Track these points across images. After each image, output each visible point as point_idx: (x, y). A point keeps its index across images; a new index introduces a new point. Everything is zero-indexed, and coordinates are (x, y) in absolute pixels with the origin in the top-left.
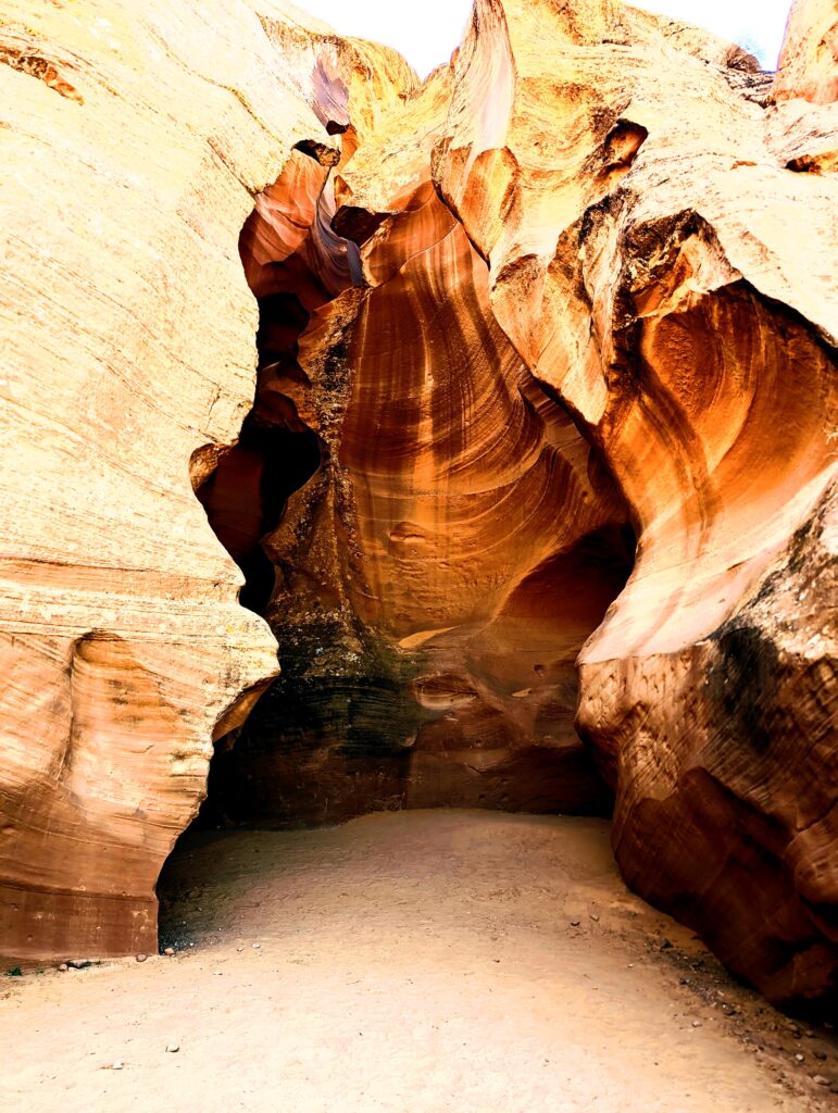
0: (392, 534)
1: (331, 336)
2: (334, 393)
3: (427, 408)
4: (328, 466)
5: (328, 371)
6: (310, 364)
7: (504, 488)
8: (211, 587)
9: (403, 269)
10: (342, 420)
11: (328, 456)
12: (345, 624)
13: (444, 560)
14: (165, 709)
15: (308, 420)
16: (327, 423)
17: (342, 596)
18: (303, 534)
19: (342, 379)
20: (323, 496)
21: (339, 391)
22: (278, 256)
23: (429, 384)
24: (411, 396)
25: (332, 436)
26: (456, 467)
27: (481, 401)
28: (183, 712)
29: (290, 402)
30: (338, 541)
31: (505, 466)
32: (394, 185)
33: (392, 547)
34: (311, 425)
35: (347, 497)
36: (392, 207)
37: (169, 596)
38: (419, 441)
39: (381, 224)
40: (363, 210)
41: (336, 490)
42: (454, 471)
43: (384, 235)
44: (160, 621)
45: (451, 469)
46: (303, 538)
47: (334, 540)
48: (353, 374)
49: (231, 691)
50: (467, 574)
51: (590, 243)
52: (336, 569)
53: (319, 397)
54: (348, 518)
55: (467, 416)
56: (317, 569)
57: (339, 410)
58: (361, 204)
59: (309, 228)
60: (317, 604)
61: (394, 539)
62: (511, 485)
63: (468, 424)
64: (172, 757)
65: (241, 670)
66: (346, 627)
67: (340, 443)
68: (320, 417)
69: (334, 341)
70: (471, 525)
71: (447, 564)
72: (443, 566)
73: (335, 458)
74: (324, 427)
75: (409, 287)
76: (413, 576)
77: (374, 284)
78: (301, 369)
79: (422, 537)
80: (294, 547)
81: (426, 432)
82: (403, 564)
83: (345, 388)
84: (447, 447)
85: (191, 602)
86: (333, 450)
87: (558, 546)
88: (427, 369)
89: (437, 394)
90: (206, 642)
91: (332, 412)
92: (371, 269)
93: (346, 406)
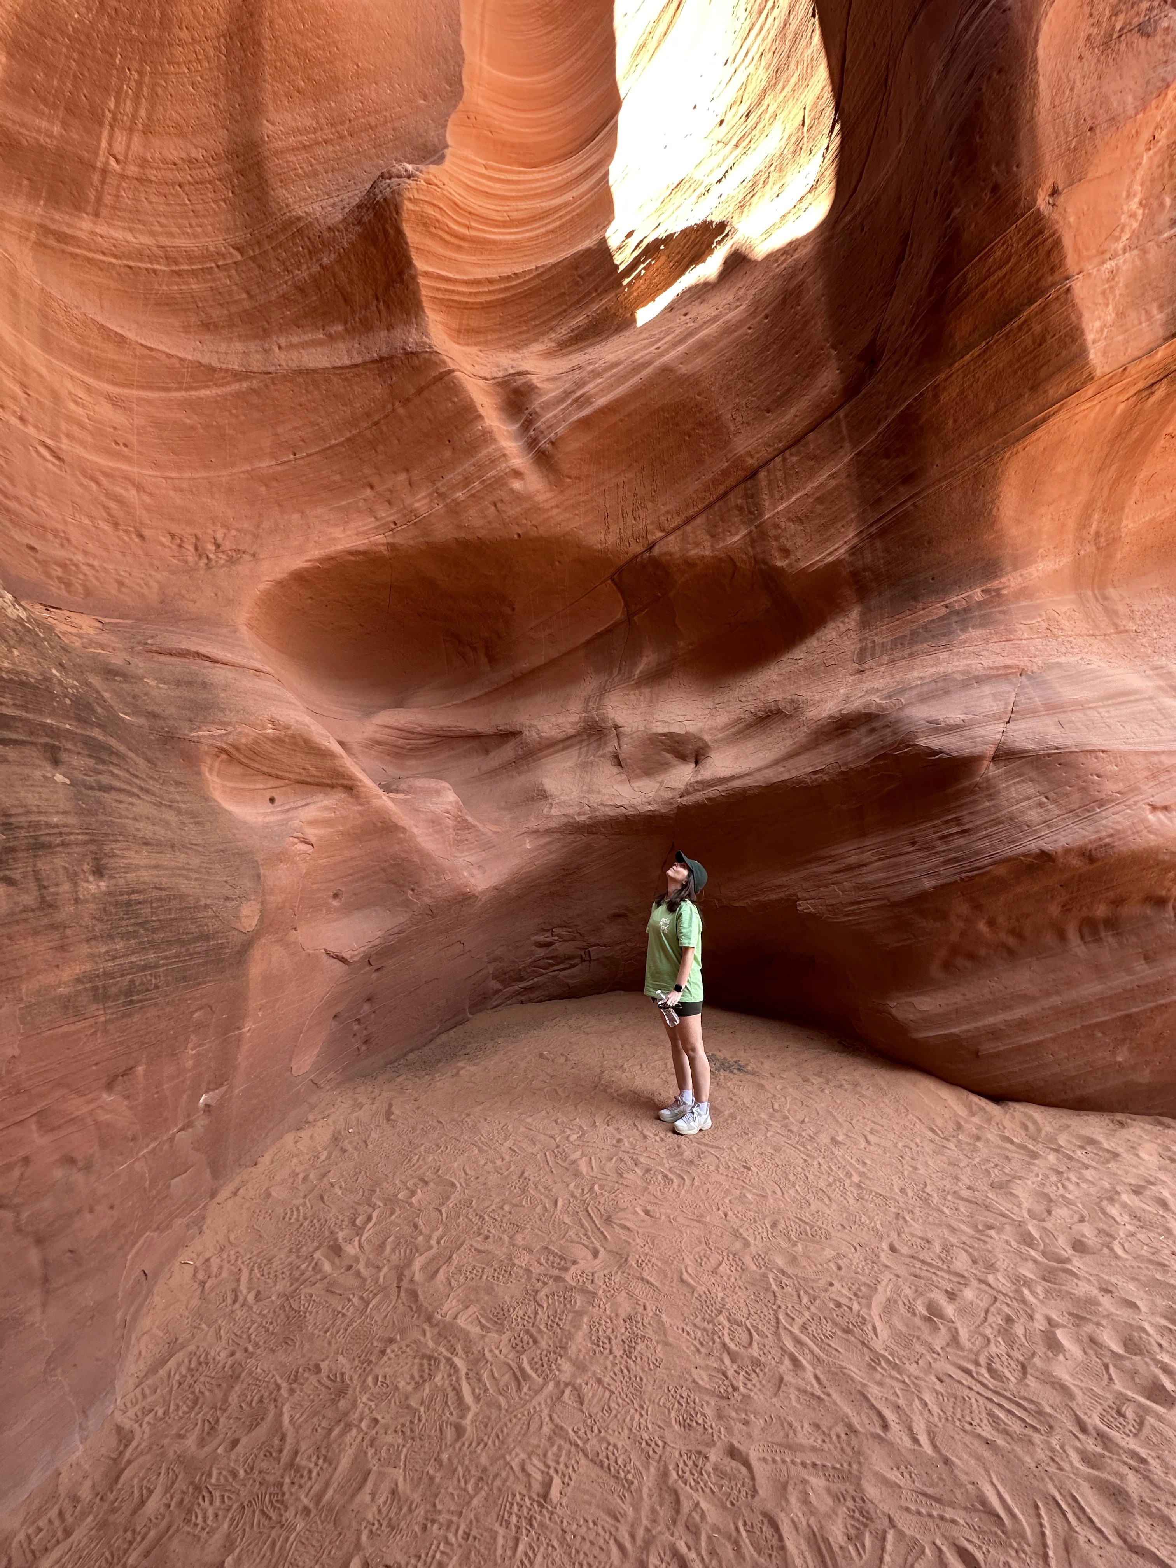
7: (213, 369)
31: (208, 326)
50: (113, 505)
62: (238, 376)
87: (380, 539)
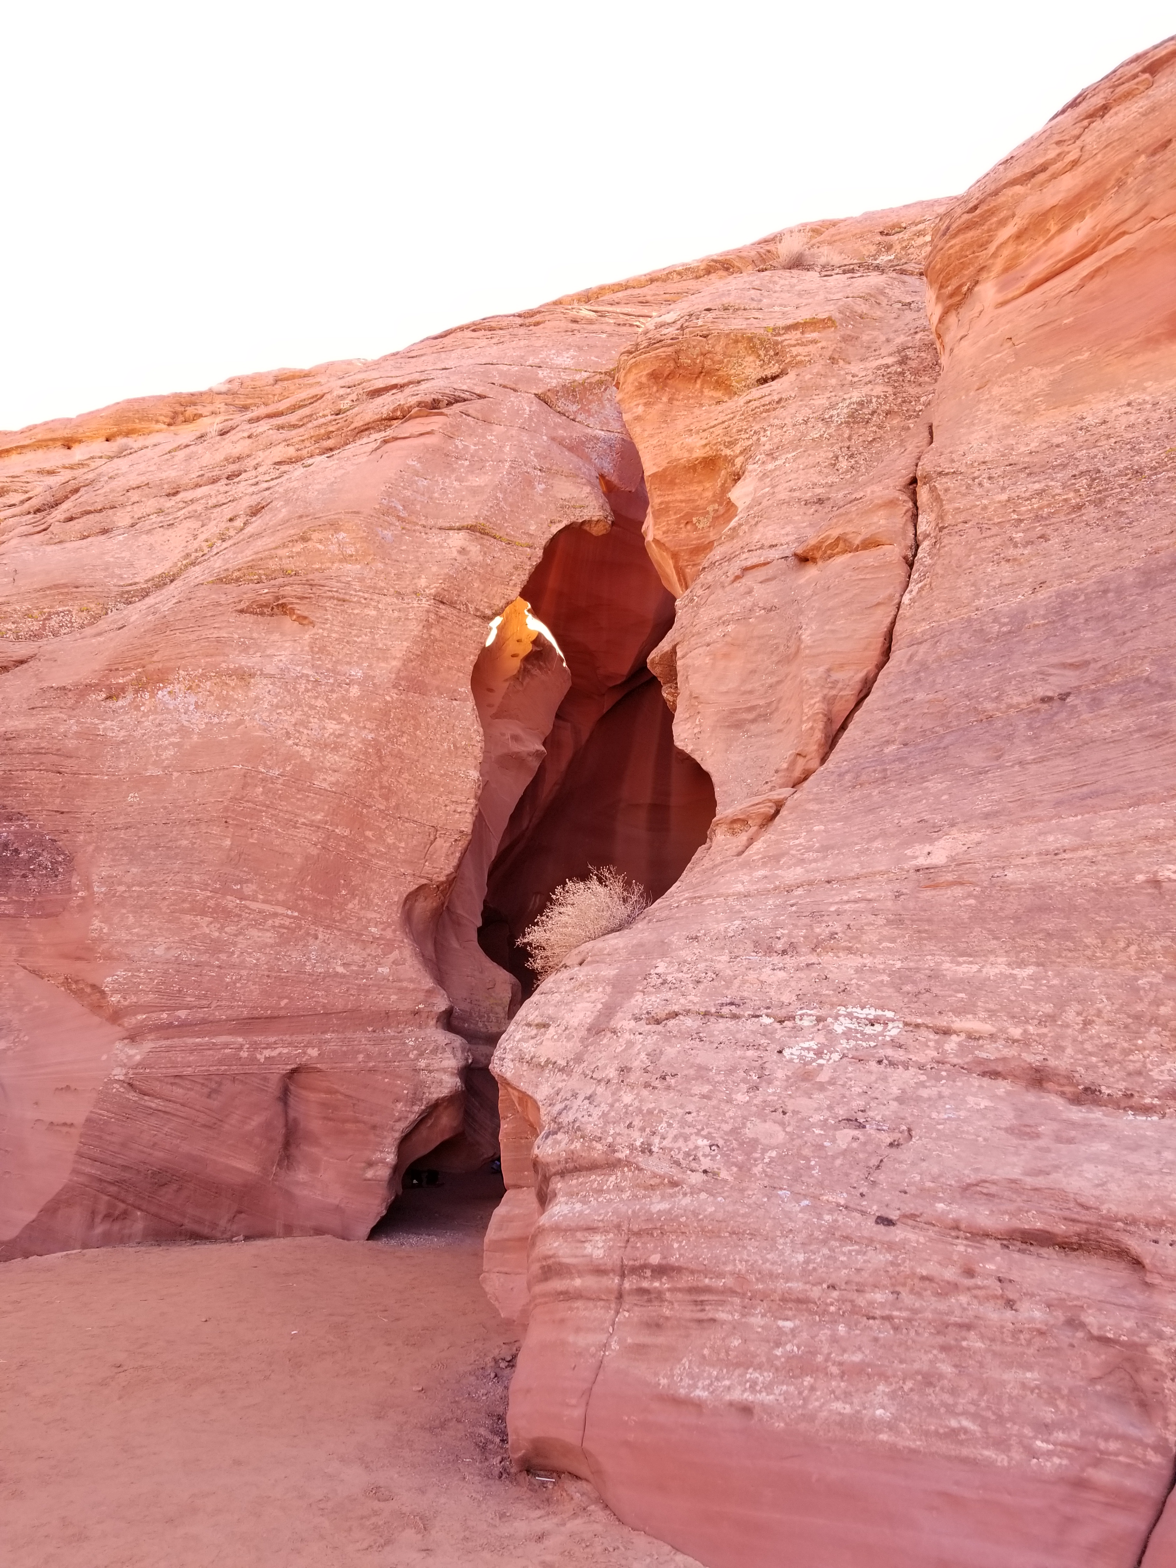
8: (411, 1017)
14: (361, 1126)
28: (374, 1127)
37: (370, 1029)
44: (359, 1052)
49: (416, 1109)
64: (363, 1165)
65: (426, 1090)
85: (391, 1032)
90: (398, 1067)
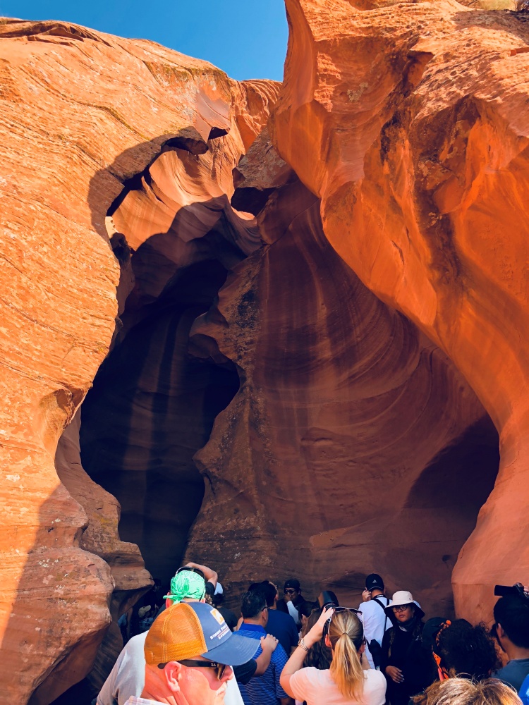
0: (303, 439)
1: (244, 286)
2: (247, 329)
3: (325, 331)
4: (245, 387)
5: (240, 313)
6: (227, 310)
8: (46, 533)
9: (290, 227)
10: (254, 349)
11: (245, 379)
12: (259, 528)
13: (352, 458)
15: (228, 352)
16: (242, 353)
17: (257, 502)
18: (226, 448)
19: (252, 318)
20: (241, 415)
21: (251, 327)
22: (199, 234)
23: (322, 312)
24: (310, 323)
25: (247, 363)
26: (353, 376)
27: (368, 320)
29: (213, 341)
30: (253, 451)
32: (276, 167)
33: (305, 450)
34: (230, 356)
35: (261, 411)
36: (275, 183)
38: (319, 358)
39: (269, 197)
40: (253, 189)
41: (252, 407)
42: (353, 380)
43: (273, 204)
45: (351, 377)
46: (225, 451)
47: (249, 451)
48: (261, 313)
51: (391, 158)
52: (251, 478)
53: (235, 334)
54: (263, 429)
55: (358, 333)
56: (235, 479)
57: (251, 342)
58: (252, 185)
59: (222, 211)
60: (237, 511)
61: (305, 443)
63: (359, 339)
65: (65, 626)
66: (260, 530)
67: (254, 367)
68: (237, 349)
69: (246, 290)
70: (372, 425)
71: (355, 462)
72: (351, 464)
73: (249, 381)
74: (240, 357)
75: (298, 240)
76: (324, 475)
77: (270, 242)
78: (220, 314)
79: (330, 439)
80: (218, 459)
81: (325, 349)
82: (316, 465)
83: (256, 323)
84: (343, 361)
86: (248, 374)
88: (320, 300)
89: (331, 318)
91: (246, 344)
92: (267, 231)
93: (257, 338)
